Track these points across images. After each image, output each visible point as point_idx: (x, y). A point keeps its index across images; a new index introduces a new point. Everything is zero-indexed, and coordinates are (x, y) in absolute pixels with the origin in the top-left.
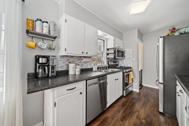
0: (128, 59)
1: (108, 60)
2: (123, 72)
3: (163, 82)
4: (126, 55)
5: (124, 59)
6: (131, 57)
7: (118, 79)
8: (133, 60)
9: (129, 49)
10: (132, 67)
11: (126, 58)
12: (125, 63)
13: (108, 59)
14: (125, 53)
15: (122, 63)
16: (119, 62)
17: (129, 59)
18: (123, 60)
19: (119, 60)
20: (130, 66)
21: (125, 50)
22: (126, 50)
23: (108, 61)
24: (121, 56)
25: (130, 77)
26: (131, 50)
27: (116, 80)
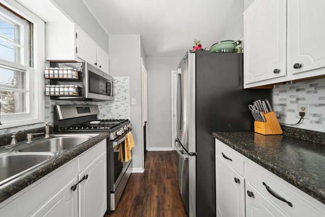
0: (122, 102)
1: (52, 103)
2: (108, 138)
3: (194, 151)
4: (116, 91)
5: (111, 101)
6: (128, 95)
7: (85, 177)
8: (133, 104)
9: (123, 78)
10: (129, 120)
11: (116, 98)
12: (114, 111)
13: (54, 98)
14: (115, 85)
15: (107, 111)
16: (99, 107)
17: (124, 102)
18: (109, 102)
19: (99, 104)
20: (126, 119)
21: (113, 80)
22: (115, 78)
23: (55, 108)
24: (105, 93)
25: (127, 146)
26: (127, 81)
27: (74, 188)
